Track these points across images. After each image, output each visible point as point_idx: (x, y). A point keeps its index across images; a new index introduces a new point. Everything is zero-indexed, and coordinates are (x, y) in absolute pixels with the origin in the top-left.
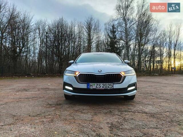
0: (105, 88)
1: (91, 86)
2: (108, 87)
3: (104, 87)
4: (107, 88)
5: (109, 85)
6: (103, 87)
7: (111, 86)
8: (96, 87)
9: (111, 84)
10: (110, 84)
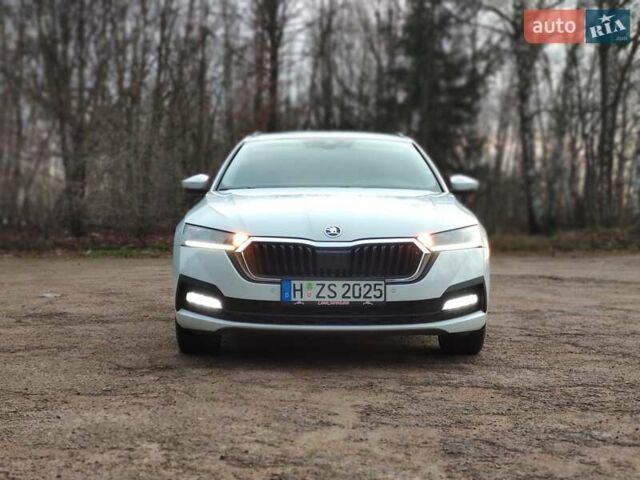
0: (352, 299)
1: (298, 294)
2: (365, 297)
3: (350, 294)
4: (361, 299)
5: (368, 287)
6: (344, 297)
7: (378, 294)
8: (318, 297)
9: (375, 285)
10: (372, 283)
